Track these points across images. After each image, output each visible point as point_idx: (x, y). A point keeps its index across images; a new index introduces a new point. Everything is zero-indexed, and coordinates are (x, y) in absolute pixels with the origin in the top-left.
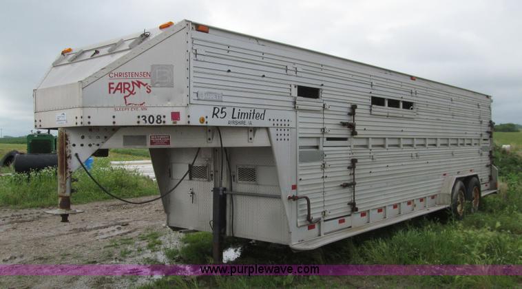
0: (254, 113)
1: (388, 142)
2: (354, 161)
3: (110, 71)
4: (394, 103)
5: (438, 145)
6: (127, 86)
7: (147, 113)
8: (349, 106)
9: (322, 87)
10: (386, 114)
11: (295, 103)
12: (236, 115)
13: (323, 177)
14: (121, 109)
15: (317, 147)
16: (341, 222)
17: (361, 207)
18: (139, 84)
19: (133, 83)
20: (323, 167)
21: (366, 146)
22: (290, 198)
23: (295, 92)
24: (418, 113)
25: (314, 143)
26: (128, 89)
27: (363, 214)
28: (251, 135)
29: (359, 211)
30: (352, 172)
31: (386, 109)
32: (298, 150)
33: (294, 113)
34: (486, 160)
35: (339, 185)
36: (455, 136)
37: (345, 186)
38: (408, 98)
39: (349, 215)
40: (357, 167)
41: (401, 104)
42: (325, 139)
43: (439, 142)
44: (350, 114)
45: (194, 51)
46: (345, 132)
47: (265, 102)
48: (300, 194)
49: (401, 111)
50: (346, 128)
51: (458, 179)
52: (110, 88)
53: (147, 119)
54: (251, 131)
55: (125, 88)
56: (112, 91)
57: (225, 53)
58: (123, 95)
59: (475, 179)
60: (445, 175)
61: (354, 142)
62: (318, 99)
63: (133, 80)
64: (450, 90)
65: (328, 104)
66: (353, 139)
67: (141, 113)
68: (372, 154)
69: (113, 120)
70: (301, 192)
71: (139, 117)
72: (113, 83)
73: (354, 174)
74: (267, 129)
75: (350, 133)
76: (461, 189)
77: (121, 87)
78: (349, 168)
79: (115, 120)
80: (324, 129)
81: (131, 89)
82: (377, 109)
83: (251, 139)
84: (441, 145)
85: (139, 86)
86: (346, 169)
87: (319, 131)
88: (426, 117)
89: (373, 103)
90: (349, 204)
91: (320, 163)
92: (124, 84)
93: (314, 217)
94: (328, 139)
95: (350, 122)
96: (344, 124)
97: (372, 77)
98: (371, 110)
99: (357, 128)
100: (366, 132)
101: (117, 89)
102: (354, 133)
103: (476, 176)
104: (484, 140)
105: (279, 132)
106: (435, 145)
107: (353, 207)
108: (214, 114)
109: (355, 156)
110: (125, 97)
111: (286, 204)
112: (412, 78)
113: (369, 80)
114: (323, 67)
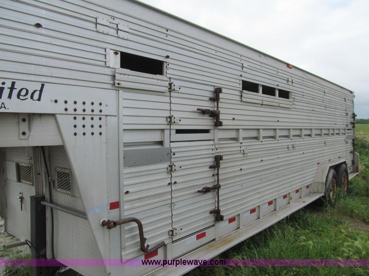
1: (263, 133)
2: (218, 159)
4: (269, 91)
5: (313, 135)
8: (212, 89)
9: (168, 60)
10: (260, 102)
11: (114, 77)
13: (170, 184)
15: (161, 143)
16: (198, 237)
17: (226, 213)
20: (171, 169)
21: (236, 139)
22: (104, 224)
23: (115, 61)
24: (295, 103)
25: (157, 137)
27: (232, 220)
28: (24, 127)
29: (225, 218)
30: (216, 172)
31: (260, 96)
32: (122, 149)
33: (114, 93)
34: (350, 148)
35: (197, 190)
36: (327, 126)
37: (206, 190)
38: (284, 87)
39: (214, 225)
40: (222, 166)
42: (173, 132)
43: (314, 132)
44: (212, 99)
46: (205, 122)
48: (126, 215)
49: (276, 99)
50: (207, 117)
51: (331, 167)
54: (24, 120)
59: (344, 165)
60: (318, 163)
61: (219, 134)
62: (158, 76)
65: (177, 84)
66: (216, 131)
68: (242, 149)
70: (127, 211)
73: (218, 175)
74: (53, 115)
75: (213, 124)
76: (334, 177)
78: (211, 167)
80: (170, 117)
82: (249, 95)
83: (24, 134)
84: (316, 135)
86: (207, 169)
87: (164, 121)
88: (302, 108)
89: (243, 89)
90: (211, 213)
91: (166, 165)
93: (151, 243)
94: (179, 131)
95: (211, 109)
96: (203, 112)
97: (242, 58)
98: (241, 96)
99: (221, 117)
100: (235, 122)
102: (218, 124)
103: (345, 163)
104: (348, 130)
105: (79, 122)
106: (310, 135)
107: (218, 216)
109: (220, 152)
111: (100, 235)
112: (288, 65)
113: (238, 60)
114: (169, 33)
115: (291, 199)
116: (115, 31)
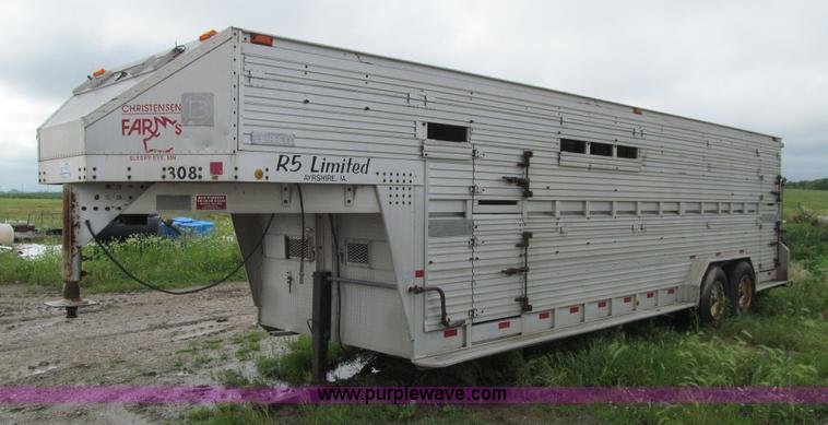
0: (349, 164)
1: (591, 208)
2: (527, 236)
3: (124, 104)
4: (601, 149)
5: (682, 213)
6: (147, 124)
7: (176, 164)
8: (521, 153)
9: (472, 125)
10: (587, 165)
11: (422, 148)
12: (318, 166)
13: (471, 259)
14: (140, 157)
15: (463, 214)
16: (501, 326)
17: (538, 304)
18: (165, 121)
19: (156, 119)
20: (472, 244)
21: (551, 214)
22: (410, 290)
23: (423, 132)
24: (646, 163)
25: (458, 208)
26: (148, 128)
27: (544, 315)
28: (349, 196)
29: (534, 310)
30: (524, 252)
31: (587, 157)
32: (427, 219)
33: (421, 163)
35: (500, 270)
36: (713, 198)
37: (511, 272)
38: (627, 142)
39: (519, 316)
40: (531, 245)
41: (615, 151)
42: (476, 203)
43: (684, 208)
44: (521, 165)
45: (247, 74)
46: (512, 192)
47: (370, 147)
48: (429, 284)
49: (614, 160)
50: (514, 186)
51: (712, 265)
52: (124, 128)
53: (176, 173)
54: (349, 190)
55: (144, 128)
56: (127, 131)
57: (301, 75)
58: (142, 137)
59: (746, 264)
60: (693, 257)
61: (529, 207)
62: (462, 144)
63: (157, 116)
64: (705, 129)
65: (480, 150)
66: (525, 202)
67: (167, 163)
68: (559, 226)
69: (128, 173)
70: (431, 280)
71: (164, 169)
72: (127, 121)
73: (526, 255)
74: (374, 186)
75: (521, 194)
76: (718, 278)
77: (139, 126)
78: (517, 245)
79: (131, 173)
80: (473, 187)
81: (153, 129)
82: (570, 158)
83: (349, 201)
84: (687, 212)
85: (164, 125)
86: (513, 247)
87: (466, 191)
88: (659, 170)
89: (562, 149)
90: (517, 300)
91: (467, 238)
92: (144, 120)
93: (453, 318)
94: (481, 202)
95: (519, 177)
96: (510, 181)
97: (561, 110)
98: (559, 159)
99: (531, 186)
100: (550, 192)
101: (133, 128)
102: (527, 194)
103: (748, 260)
104: (768, 205)
105: (394, 192)
106: (676, 212)
107: (524, 305)
108: (279, 165)
109: (529, 228)
110: (145, 140)
111: (406, 299)
112: (636, 111)
113: (557, 114)
114: (473, 95)
115: (638, 304)
116: (423, 103)
